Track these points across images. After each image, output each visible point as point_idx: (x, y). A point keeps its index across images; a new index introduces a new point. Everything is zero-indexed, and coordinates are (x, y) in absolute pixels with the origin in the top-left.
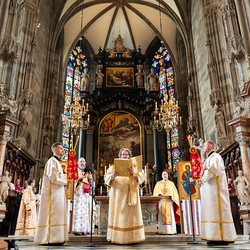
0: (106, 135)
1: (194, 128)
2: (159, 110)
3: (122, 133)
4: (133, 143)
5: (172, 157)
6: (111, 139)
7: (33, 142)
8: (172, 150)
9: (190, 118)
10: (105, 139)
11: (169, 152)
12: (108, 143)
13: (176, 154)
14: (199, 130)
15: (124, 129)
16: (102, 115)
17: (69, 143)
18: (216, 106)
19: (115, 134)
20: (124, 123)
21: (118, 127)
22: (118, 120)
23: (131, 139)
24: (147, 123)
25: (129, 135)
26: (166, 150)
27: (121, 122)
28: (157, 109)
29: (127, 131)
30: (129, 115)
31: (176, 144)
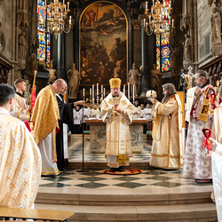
0: (88, 31)
1: (187, 26)
2: (150, 12)
3: (106, 27)
4: (118, 40)
5: (161, 56)
6: (94, 35)
7: (7, 42)
8: (161, 47)
9: (184, 15)
10: (86, 35)
11: (158, 50)
12: (91, 40)
13: (166, 52)
14: (193, 29)
15: (108, 23)
16: (82, 6)
17: (46, 38)
18: (214, 5)
19: (98, 30)
20: (108, 16)
21: (101, 20)
22: (102, 12)
23: (116, 35)
24: (135, 17)
25: (114, 31)
26: (155, 47)
27: (105, 15)
28: (147, 9)
29: (111, 26)
30: (114, 7)
31: (166, 41)
